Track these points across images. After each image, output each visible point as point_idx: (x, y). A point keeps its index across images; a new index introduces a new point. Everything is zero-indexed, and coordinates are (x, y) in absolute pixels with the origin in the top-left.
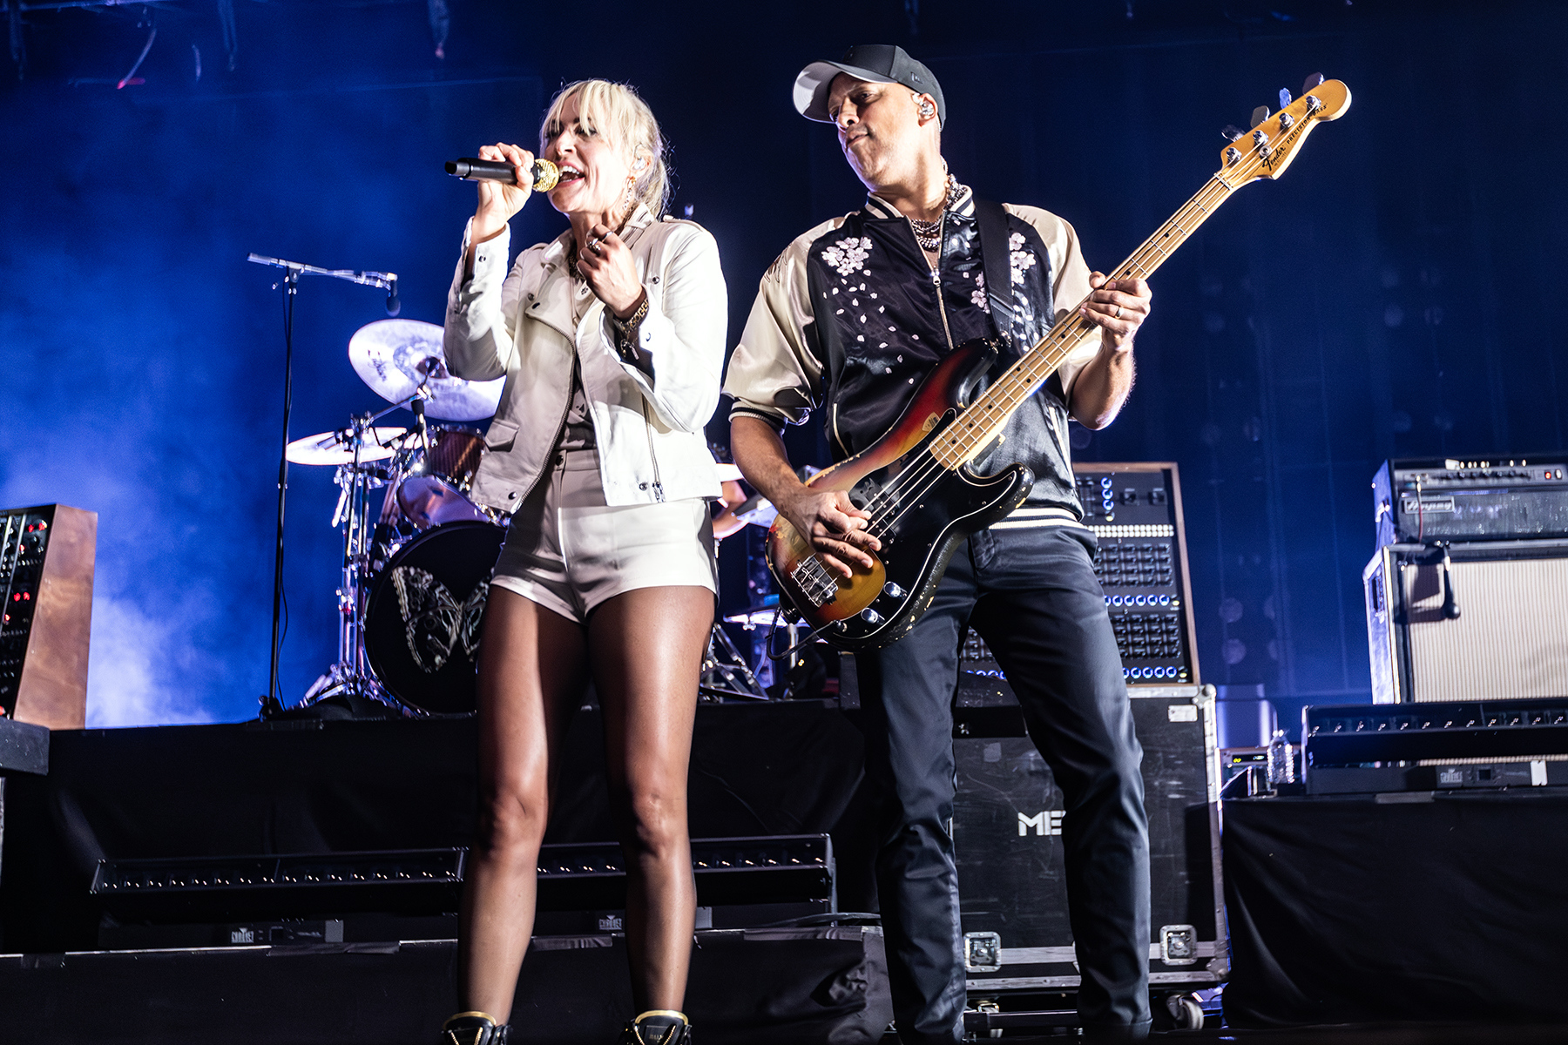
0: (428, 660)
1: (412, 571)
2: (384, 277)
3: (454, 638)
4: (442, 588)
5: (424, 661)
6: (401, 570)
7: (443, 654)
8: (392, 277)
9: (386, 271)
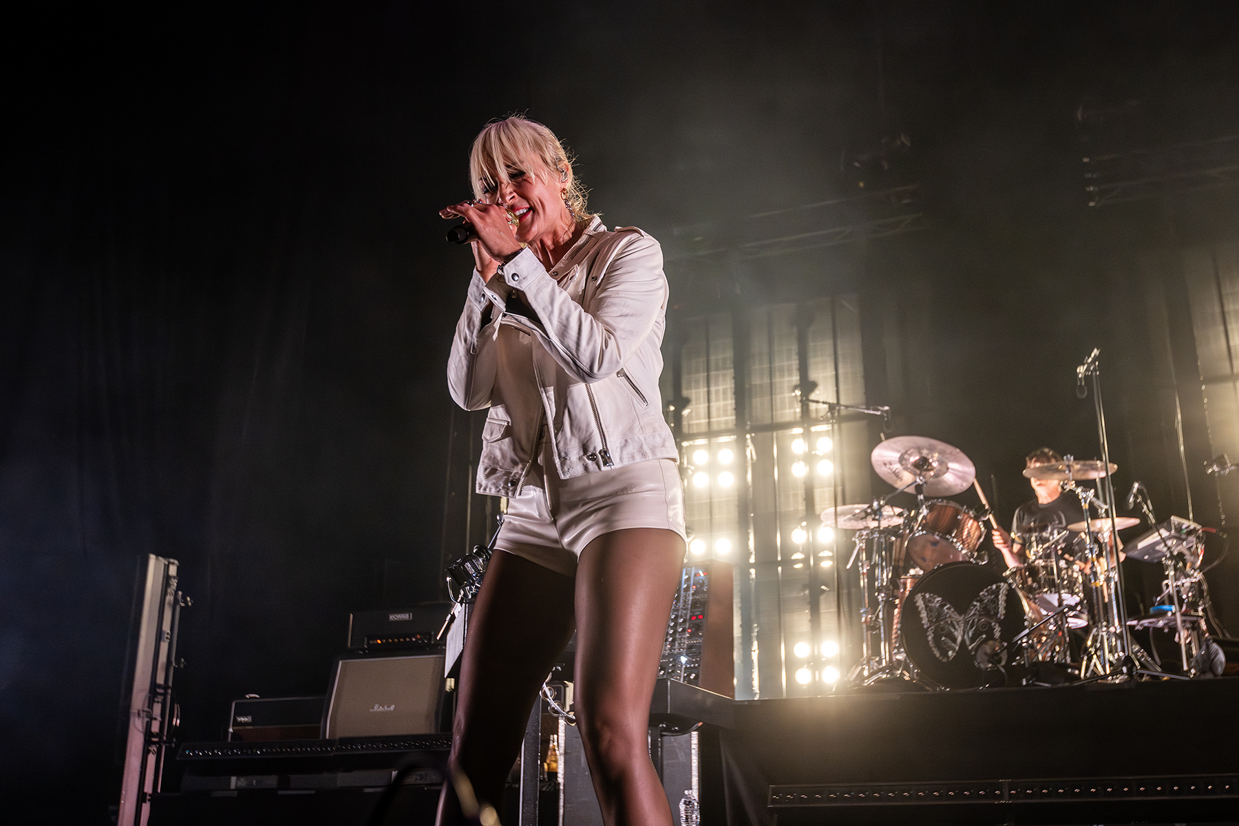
0: (945, 654)
1: (927, 596)
2: (881, 408)
3: (959, 639)
4: (948, 606)
5: (941, 655)
6: (920, 595)
7: (954, 650)
8: (886, 408)
9: (883, 406)
